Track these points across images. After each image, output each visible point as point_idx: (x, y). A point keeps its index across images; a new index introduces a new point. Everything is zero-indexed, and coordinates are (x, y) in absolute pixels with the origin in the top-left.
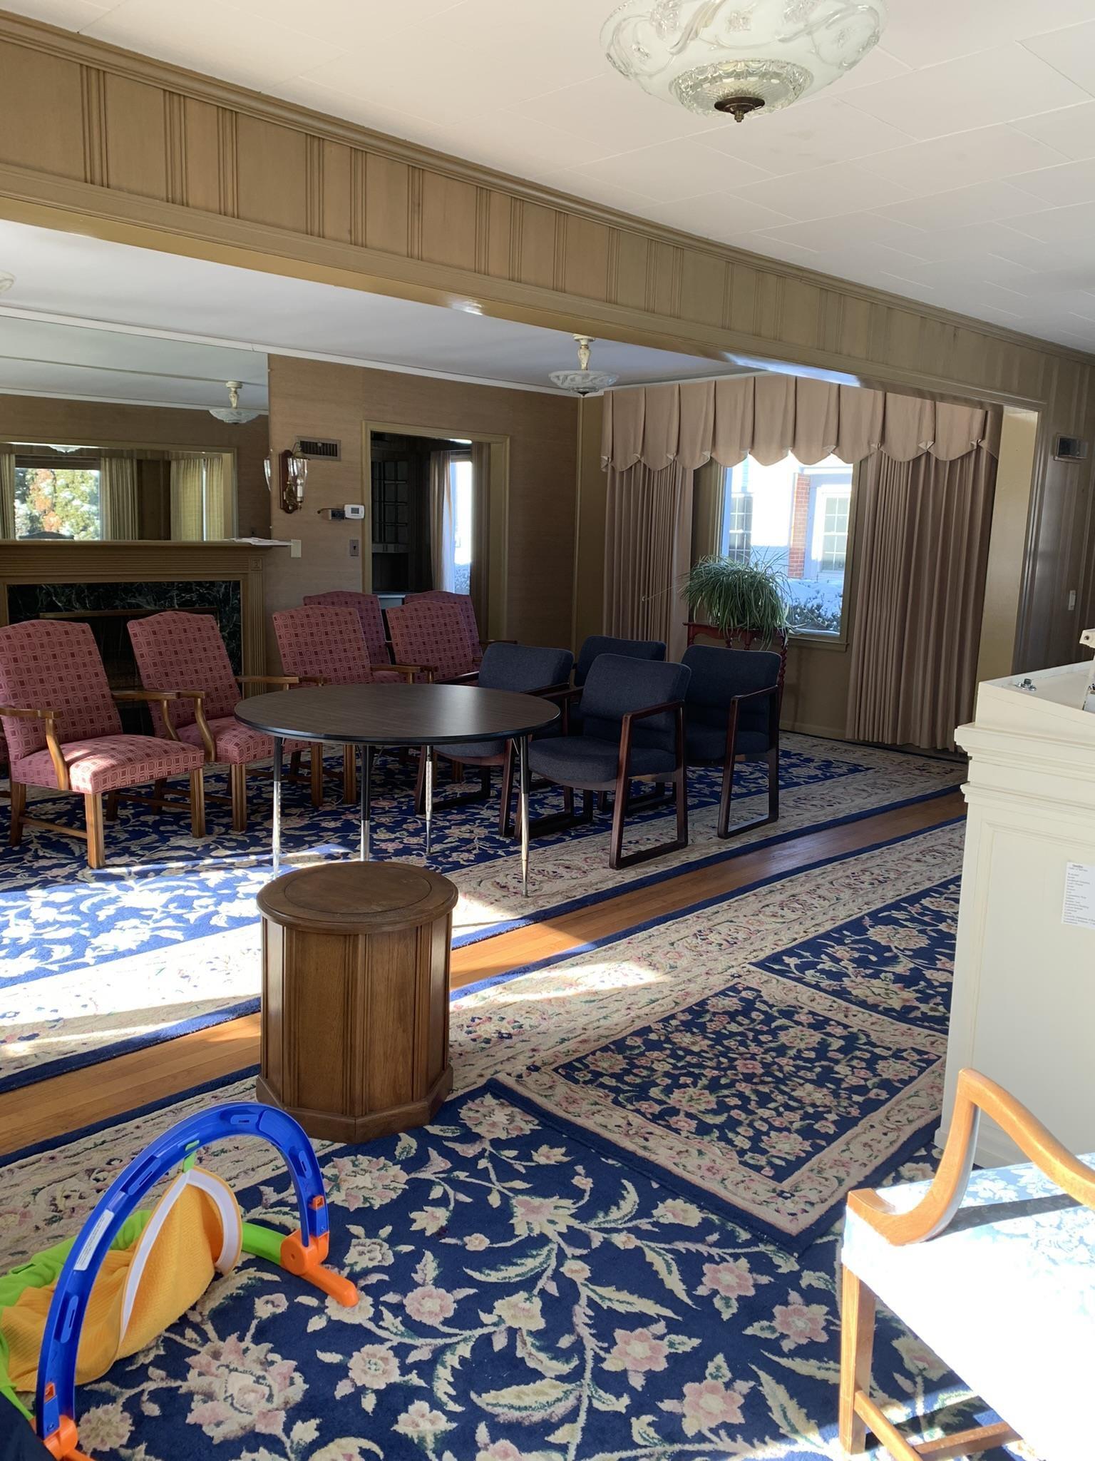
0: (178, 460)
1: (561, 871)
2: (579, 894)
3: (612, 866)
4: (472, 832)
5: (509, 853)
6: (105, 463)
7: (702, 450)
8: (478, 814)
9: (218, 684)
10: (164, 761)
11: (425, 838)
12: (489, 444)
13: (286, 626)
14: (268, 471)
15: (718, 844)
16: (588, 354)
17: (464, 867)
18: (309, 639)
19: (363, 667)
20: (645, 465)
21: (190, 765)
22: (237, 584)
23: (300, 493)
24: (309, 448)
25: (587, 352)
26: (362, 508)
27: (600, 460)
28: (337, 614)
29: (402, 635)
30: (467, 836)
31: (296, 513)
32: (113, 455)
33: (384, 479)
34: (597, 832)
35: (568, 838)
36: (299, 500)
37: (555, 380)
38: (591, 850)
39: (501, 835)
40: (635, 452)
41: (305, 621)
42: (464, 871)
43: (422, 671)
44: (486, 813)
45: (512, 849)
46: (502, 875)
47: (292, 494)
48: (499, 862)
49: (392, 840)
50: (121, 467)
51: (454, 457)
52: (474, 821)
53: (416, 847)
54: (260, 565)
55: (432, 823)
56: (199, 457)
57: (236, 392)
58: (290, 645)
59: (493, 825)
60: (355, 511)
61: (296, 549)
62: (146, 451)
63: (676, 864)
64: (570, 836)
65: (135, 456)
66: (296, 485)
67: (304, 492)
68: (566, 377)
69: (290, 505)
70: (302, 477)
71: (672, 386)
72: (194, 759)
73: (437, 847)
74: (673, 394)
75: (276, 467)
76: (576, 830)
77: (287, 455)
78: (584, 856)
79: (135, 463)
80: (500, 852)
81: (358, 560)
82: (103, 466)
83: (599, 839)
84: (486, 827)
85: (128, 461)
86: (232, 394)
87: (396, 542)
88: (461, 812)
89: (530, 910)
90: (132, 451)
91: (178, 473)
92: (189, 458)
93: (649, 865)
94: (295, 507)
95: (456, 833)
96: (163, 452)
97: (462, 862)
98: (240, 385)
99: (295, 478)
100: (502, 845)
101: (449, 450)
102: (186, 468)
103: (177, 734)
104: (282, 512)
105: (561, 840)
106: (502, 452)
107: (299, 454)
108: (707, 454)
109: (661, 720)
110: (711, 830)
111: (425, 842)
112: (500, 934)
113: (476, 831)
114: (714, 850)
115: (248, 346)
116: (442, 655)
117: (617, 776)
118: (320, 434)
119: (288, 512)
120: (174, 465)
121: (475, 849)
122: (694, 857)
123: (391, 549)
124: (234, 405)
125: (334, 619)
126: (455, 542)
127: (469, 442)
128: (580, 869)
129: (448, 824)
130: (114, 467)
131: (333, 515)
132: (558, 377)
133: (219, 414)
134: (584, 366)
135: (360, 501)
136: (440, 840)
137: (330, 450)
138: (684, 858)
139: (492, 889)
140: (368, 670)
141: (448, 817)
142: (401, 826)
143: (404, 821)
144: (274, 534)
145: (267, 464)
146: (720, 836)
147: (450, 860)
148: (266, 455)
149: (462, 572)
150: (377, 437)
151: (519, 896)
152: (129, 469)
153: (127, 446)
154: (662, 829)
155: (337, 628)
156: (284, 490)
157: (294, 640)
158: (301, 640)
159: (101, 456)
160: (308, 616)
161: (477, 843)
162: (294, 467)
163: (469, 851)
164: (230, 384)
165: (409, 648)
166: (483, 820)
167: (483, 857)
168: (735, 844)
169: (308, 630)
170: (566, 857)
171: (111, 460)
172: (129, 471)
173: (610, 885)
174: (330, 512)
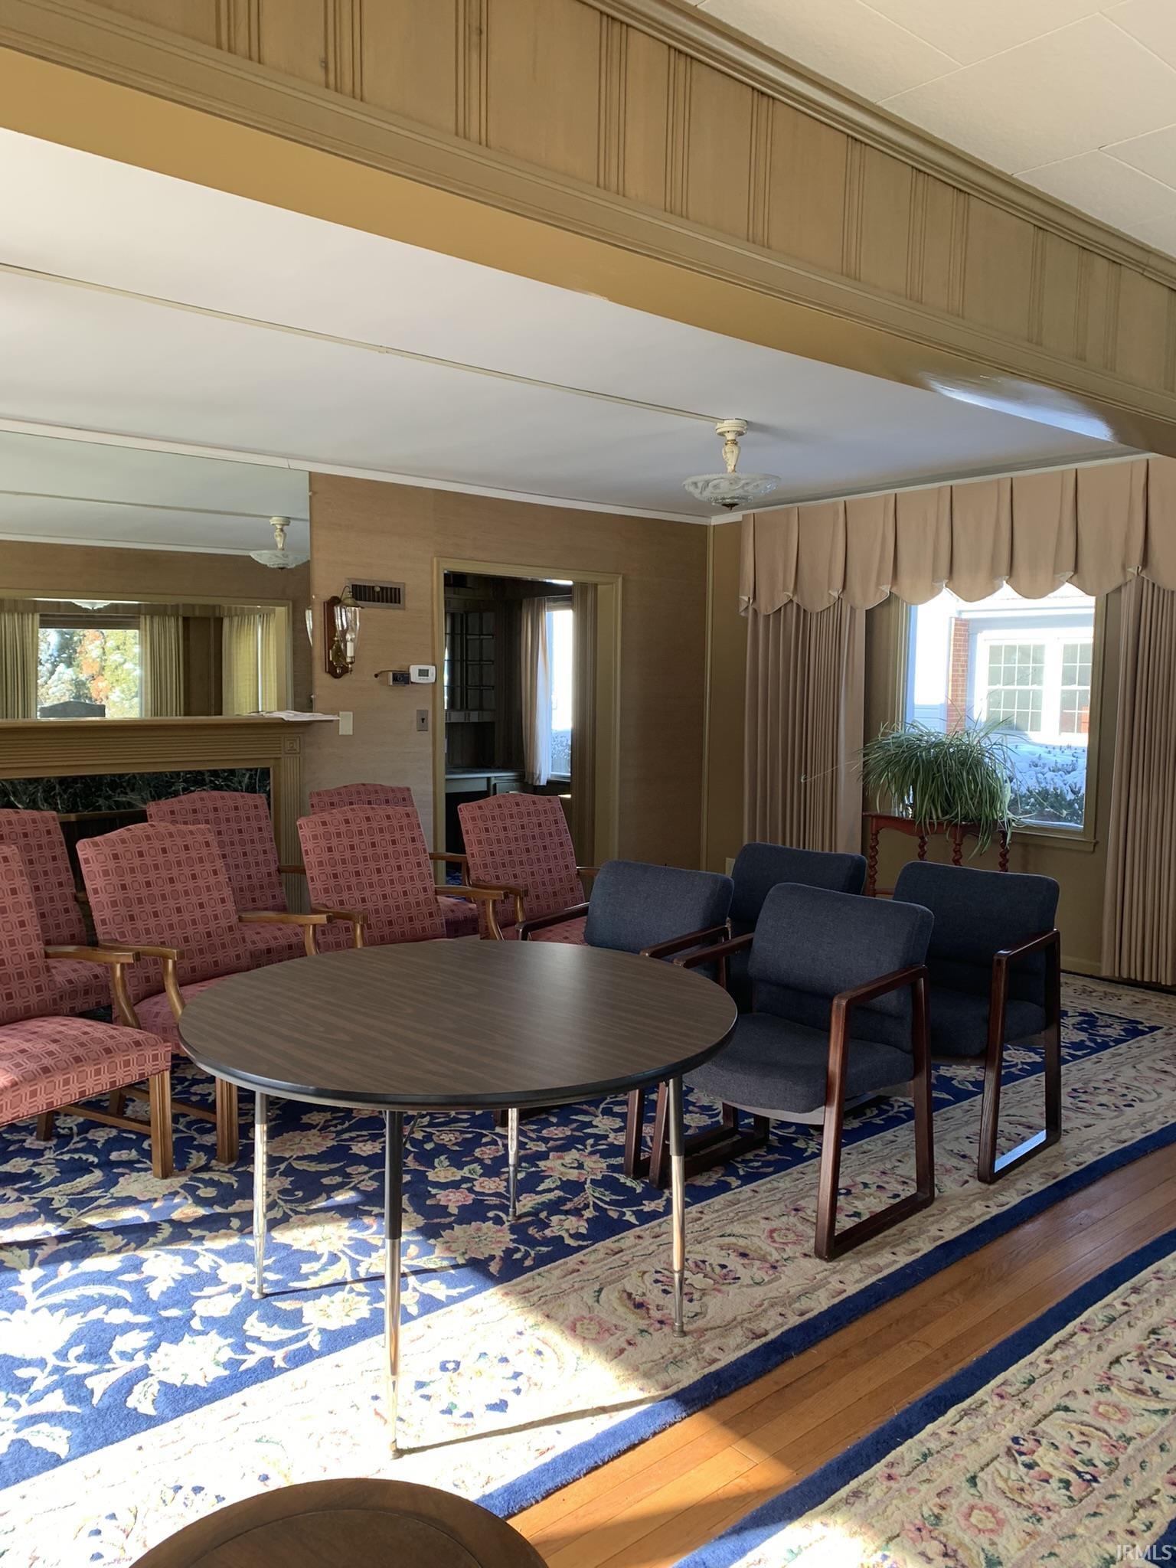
0: (231, 617)
1: (734, 1263)
2: (774, 1326)
3: (818, 1254)
4: (581, 1166)
5: (645, 1218)
6: (146, 622)
7: (878, 584)
8: (590, 1125)
9: (212, 926)
10: (104, 1066)
11: (507, 1180)
12: (596, 585)
13: (315, 837)
14: (309, 624)
15: (984, 1197)
16: (736, 451)
17: (572, 1251)
18: (348, 854)
19: (425, 890)
20: (798, 606)
21: (148, 1068)
22: (266, 773)
23: (350, 652)
24: (362, 593)
25: (735, 449)
26: (432, 669)
27: (738, 601)
28: (388, 817)
29: (480, 842)
30: (573, 1175)
31: (346, 678)
32: (156, 612)
33: (467, 634)
34: (781, 1167)
35: (734, 1182)
36: (349, 660)
37: (692, 489)
38: (777, 1210)
39: (628, 1175)
40: (785, 589)
41: (343, 828)
42: (572, 1261)
43: (506, 896)
44: (603, 1124)
45: (648, 1206)
46: (634, 1272)
47: (340, 653)
48: (628, 1238)
49: (455, 1185)
50: (165, 627)
51: (552, 604)
52: (582, 1140)
53: (494, 1201)
54: (297, 746)
55: (521, 1145)
56: (252, 612)
57: (282, 530)
58: (321, 863)
59: (614, 1151)
60: (423, 673)
61: (346, 724)
62: (193, 606)
63: (925, 1247)
64: (739, 1177)
65: (181, 612)
66: (345, 642)
67: (355, 651)
68: (707, 483)
69: (338, 668)
70: (353, 630)
71: (835, 503)
72: (155, 1058)
73: (527, 1203)
74: (836, 513)
75: (320, 618)
76: (745, 1162)
77: (334, 601)
78: (767, 1226)
79: (180, 620)
80: (630, 1217)
81: (427, 737)
82: (142, 625)
83: (784, 1182)
84: (604, 1154)
85: (173, 620)
86: (278, 532)
87: (481, 708)
88: (564, 1122)
89: (689, 1375)
90: (177, 606)
91: (231, 632)
92: (242, 614)
93: (880, 1247)
94: (345, 670)
95: (558, 1167)
96: (214, 607)
97: (568, 1241)
98: (287, 521)
99: (344, 632)
100: (632, 1199)
101: (544, 593)
102: (240, 626)
103: (135, 1015)
104: (327, 678)
105: (723, 1188)
106: (612, 596)
107: (349, 601)
108: (886, 589)
109: (891, 1000)
110: (961, 1164)
111: (507, 1188)
112: (642, 1441)
113: (589, 1163)
114: (981, 1212)
115: (282, 463)
116: (535, 867)
117: (826, 1101)
118: (377, 575)
119: (336, 676)
120: (226, 622)
121: (587, 1206)
122: (951, 1228)
123: (474, 717)
124: (280, 546)
125: (385, 823)
126: (551, 703)
127: (570, 583)
128: (763, 1259)
129: (543, 1148)
130: (156, 625)
131: (395, 679)
132: (695, 484)
133: (263, 557)
134: (730, 468)
135: (430, 661)
136: (529, 1184)
137: (390, 596)
138: (933, 1231)
139: (621, 1310)
140: (431, 894)
141: (545, 1133)
142: (471, 1153)
143: (476, 1142)
144: (317, 704)
145: (309, 614)
146: (981, 1179)
147: (548, 1232)
148: (308, 604)
149: (559, 739)
150: (454, 581)
151: (666, 1329)
152: (173, 628)
153: (171, 601)
154: (883, 1159)
155: (388, 837)
156: (330, 648)
157: (326, 856)
158: (337, 855)
159: (139, 613)
160: (347, 821)
161: (590, 1194)
162: (343, 617)
163: (577, 1212)
164: (274, 520)
165: (489, 859)
166: (598, 1138)
167: (604, 1228)
168: (1011, 1198)
169: (346, 841)
170: (737, 1228)
171: (152, 617)
172: (173, 630)
173: (821, 1303)
174: (391, 674)
